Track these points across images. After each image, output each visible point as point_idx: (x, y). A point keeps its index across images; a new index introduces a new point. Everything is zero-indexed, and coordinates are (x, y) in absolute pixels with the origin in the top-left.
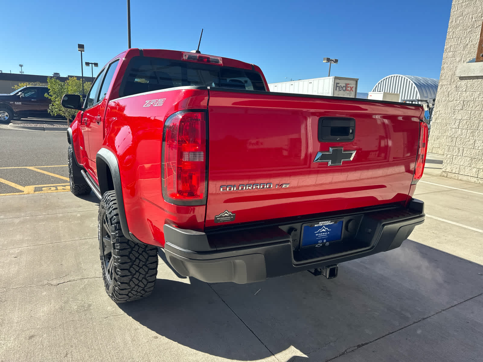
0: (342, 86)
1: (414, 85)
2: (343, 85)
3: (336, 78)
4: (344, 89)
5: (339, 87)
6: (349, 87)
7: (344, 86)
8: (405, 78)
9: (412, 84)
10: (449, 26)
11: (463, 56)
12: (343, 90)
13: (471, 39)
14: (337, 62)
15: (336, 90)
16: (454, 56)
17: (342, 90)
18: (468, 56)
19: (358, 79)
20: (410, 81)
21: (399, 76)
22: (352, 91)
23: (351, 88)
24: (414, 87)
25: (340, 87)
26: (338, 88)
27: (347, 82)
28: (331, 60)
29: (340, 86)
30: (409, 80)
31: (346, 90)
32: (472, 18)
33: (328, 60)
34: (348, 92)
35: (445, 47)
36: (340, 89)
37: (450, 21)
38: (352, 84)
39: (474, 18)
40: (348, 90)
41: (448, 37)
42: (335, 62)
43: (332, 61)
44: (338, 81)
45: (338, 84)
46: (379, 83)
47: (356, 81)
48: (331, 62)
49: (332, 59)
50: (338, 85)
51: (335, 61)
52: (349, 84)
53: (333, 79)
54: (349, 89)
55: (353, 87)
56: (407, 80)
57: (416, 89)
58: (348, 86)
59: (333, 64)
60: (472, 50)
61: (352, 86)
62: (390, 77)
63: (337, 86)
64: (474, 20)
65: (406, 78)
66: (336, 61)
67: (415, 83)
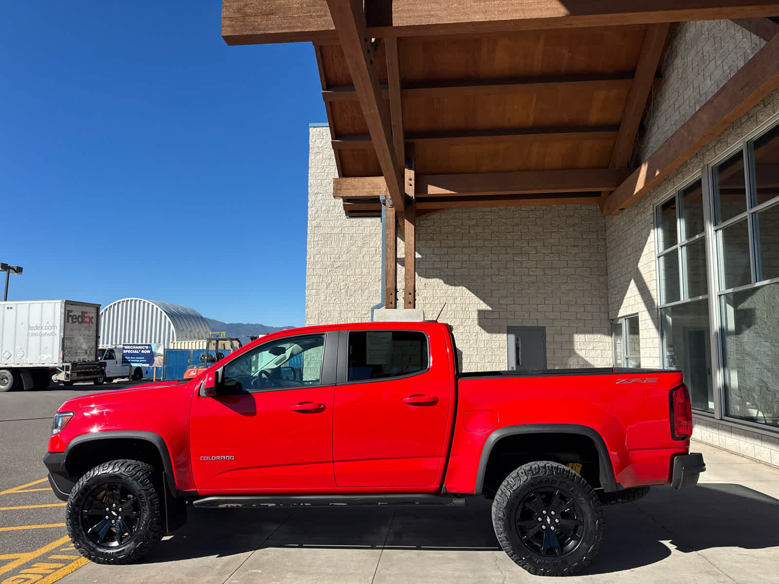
0: (77, 316)
1: (164, 314)
2: (78, 314)
3: (67, 303)
4: (80, 320)
5: (72, 317)
6: (87, 317)
7: (79, 316)
8: (149, 304)
9: (161, 312)
10: (308, 263)
11: (328, 295)
12: (79, 322)
13: (333, 279)
14: (22, 271)
15: (68, 321)
16: (317, 294)
17: (77, 322)
18: (332, 295)
19: (100, 305)
20: (157, 309)
21: (140, 301)
22: (92, 323)
23: (91, 319)
24: (165, 317)
25: (74, 317)
26: (70, 319)
27: (85, 309)
28: (10, 268)
29: (74, 315)
30: (155, 306)
31: (82, 322)
32: (331, 257)
33: (5, 267)
34: (86, 325)
35: (307, 284)
36: (74, 320)
37: (308, 257)
38: (92, 313)
39: (332, 258)
40: (86, 322)
41: (308, 273)
42: (16, 272)
43: (11, 270)
44: (70, 308)
45: (71, 311)
46: (107, 309)
47: (98, 308)
48: (9, 270)
49: (11, 266)
50: (70, 314)
51: (17, 270)
52: (87, 313)
53: (63, 305)
54: (87, 320)
55: (92, 317)
56: (153, 306)
57: (168, 318)
58: (86, 315)
59: (13, 275)
60: (336, 290)
61: (91, 315)
62: (120, 302)
63: (69, 316)
64: (332, 260)
65: (151, 304)
66: (19, 270)
67: (165, 312)
